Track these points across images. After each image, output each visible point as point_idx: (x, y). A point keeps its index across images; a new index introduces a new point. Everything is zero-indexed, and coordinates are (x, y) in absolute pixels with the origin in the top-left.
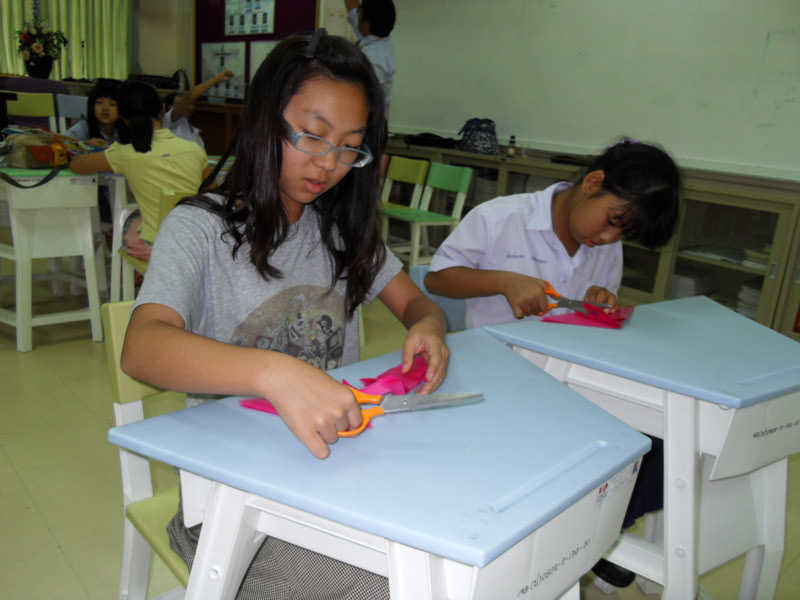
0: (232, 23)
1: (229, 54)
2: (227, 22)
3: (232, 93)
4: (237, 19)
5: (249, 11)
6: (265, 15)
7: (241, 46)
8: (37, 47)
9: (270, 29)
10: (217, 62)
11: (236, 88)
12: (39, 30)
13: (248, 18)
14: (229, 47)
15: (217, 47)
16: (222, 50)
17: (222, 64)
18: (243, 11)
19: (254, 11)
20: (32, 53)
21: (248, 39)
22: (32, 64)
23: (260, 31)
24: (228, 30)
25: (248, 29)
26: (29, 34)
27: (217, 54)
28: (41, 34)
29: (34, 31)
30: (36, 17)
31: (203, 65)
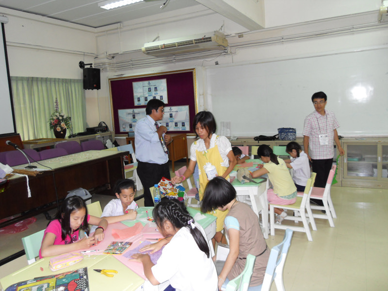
0: (139, 100)
2: (136, 100)
4: (142, 99)
5: (150, 95)
6: (161, 96)
8: (63, 124)
10: (131, 117)
12: (62, 116)
14: (136, 110)
15: (130, 111)
16: (133, 111)
17: (134, 117)
18: (146, 96)
20: (62, 128)
22: (62, 133)
24: (136, 103)
26: (58, 118)
27: (130, 114)
28: (63, 119)
29: (61, 118)
30: (57, 111)
31: (120, 119)
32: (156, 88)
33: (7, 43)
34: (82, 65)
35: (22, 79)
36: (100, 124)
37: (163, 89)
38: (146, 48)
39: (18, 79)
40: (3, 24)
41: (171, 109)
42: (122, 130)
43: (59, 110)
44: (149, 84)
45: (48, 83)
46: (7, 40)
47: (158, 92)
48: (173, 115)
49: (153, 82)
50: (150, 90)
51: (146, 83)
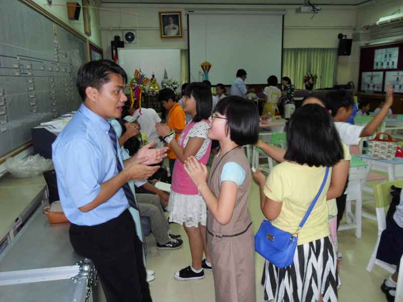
0: (377, 65)
1: (375, 76)
2: (375, 65)
3: (376, 89)
4: (379, 64)
5: (385, 61)
6: (393, 62)
7: (381, 73)
8: (311, 80)
9: (395, 67)
10: (369, 79)
11: (378, 88)
12: (311, 75)
13: (386, 63)
14: (374, 73)
15: (370, 73)
16: (372, 74)
17: (372, 79)
18: (383, 61)
19: (388, 61)
20: (309, 83)
21: (385, 71)
22: (309, 86)
23: (390, 68)
24: (375, 67)
25: (385, 67)
26: (308, 77)
27: (369, 76)
28: (312, 77)
29: (310, 76)
30: (310, 71)
31: (362, 79)
32: (390, 55)
33: (284, 28)
34: (340, 36)
35: (291, 50)
36: (349, 83)
37: (395, 55)
38: (380, 23)
39: (288, 49)
40: (283, 16)
41: (398, 74)
42: (362, 89)
43: (312, 71)
44: (386, 51)
45: (309, 52)
46: (285, 25)
47: (391, 58)
48: (399, 79)
49: (389, 50)
50: (386, 56)
51: (384, 50)
